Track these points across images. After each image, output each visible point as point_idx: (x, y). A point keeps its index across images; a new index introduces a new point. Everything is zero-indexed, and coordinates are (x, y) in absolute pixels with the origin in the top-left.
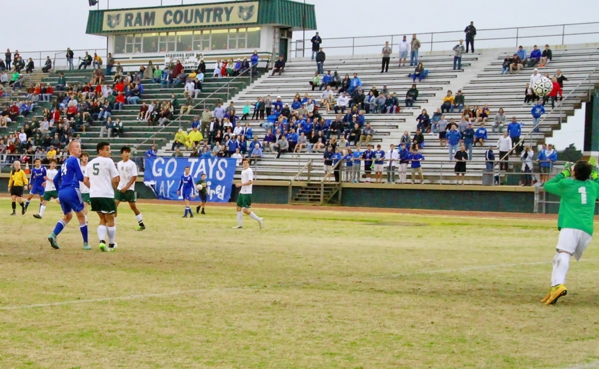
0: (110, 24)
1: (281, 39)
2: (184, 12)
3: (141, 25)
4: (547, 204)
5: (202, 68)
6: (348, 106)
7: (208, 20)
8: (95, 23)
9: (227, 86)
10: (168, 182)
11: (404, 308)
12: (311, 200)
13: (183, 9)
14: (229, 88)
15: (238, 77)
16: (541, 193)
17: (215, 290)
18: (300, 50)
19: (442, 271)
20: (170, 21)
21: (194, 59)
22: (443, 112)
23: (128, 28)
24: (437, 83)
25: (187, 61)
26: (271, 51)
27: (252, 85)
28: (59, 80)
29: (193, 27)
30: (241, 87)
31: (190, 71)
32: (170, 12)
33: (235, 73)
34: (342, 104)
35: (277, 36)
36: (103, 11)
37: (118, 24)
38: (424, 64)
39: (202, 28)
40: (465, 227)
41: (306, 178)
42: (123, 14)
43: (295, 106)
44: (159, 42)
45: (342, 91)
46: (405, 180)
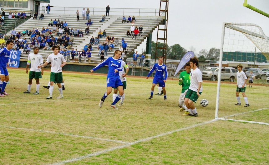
1: (36, 5)
4: (136, 72)
9: (15, 22)
14: (16, 23)
15: (19, 19)
18: (43, 10)
24: (96, 26)
26: (32, 10)
27: (25, 23)
30: (20, 23)
33: (18, 17)
35: (34, 4)
38: (91, 19)
43: (42, 32)
45: (60, 27)
46: (85, 62)
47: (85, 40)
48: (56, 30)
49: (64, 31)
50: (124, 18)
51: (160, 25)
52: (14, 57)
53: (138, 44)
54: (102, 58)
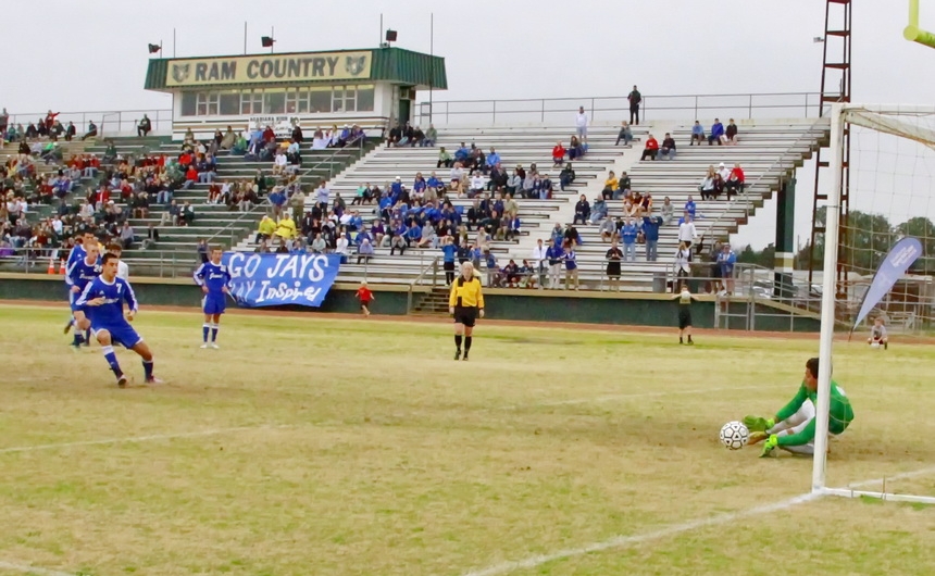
0: (176, 77)
1: (402, 101)
2: (274, 62)
3: (217, 78)
4: (730, 317)
5: (297, 136)
6: (486, 188)
7: (306, 74)
8: (157, 75)
9: (330, 160)
10: (248, 283)
11: (505, 450)
12: (436, 310)
13: (273, 59)
14: (332, 163)
15: (344, 148)
16: (723, 304)
18: (425, 115)
20: (256, 74)
21: (287, 124)
22: (605, 198)
23: (201, 82)
24: (599, 161)
25: (278, 126)
26: (388, 116)
27: (363, 160)
28: (107, 151)
29: (286, 82)
30: (349, 162)
31: (282, 140)
32: (256, 63)
33: (340, 144)
34: (479, 187)
35: (396, 96)
36: (167, 60)
37: (187, 77)
39: (297, 84)
40: (627, 346)
41: (431, 282)
42: (193, 64)
43: (417, 188)
44: (241, 102)
45: (476, 168)
46: (557, 285)
48: (461, 179)
49: (489, 180)
50: (697, 127)
51: (822, 149)
52: (316, 274)
53: (743, 215)
54: (614, 269)
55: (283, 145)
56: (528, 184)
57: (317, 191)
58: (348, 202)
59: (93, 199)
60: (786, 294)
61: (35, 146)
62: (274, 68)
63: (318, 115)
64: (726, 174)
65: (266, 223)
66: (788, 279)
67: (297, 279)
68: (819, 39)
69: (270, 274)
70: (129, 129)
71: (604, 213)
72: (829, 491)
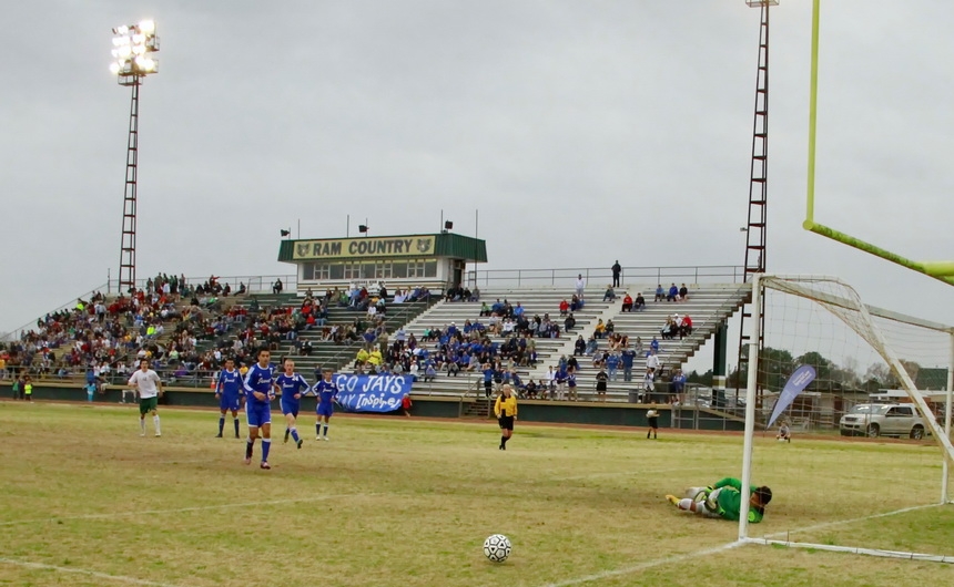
0: (300, 253)
1: (455, 270)
2: (367, 243)
3: (328, 254)
4: (683, 421)
5: (383, 293)
6: (513, 331)
7: (390, 251)
8: (287, 252)
10: (350, 395)
13: (367, 241)
15: (416, 302)
16: (677, 411)
17: (362, 494)
18: (472, 280)
19: (572, 478)
20: (355, 251)
21: (376, 286)
22: (596, 338)
23: (317, 256)
24: (591, 312)
25: (370, 287)
26: (447, 281)
27: (429, 311)
28: (252, 304)
29: (376, 257)
30: (419, 312)
31: (373, 297)
32: (355, 244)
34: (509, 329)
35: (452, 267)
36: (293, 241)
37: (308, 253)
39: (383, 258)
41: (475, 395)
42: (312, 244)
43: (466, 331)
44: (345, 270)
45: (507, 317)
46: (562, 398)
47: (563, 345)
48: (497, 324)
49: (516, 325)
50: (660, 288)
51: (746, 305)
52: (396, 389)
53: (691, 350)
54: (602, 387)
55: (373, 300)
56: (543, 328)
57: (397, 332)
58: (418, 340)
59: (242, 338)
60: (720, 405)
61: (203, 300)
62: (367, 247)
63: (398, 279)
64: (679, 322)
65: (362, 354)
66: (722, 394)
67: (383, 392)
68: (744, 229)
69: (365, 390)
70: (267, 289)
71: (595, 348)
72: (750, 540)
